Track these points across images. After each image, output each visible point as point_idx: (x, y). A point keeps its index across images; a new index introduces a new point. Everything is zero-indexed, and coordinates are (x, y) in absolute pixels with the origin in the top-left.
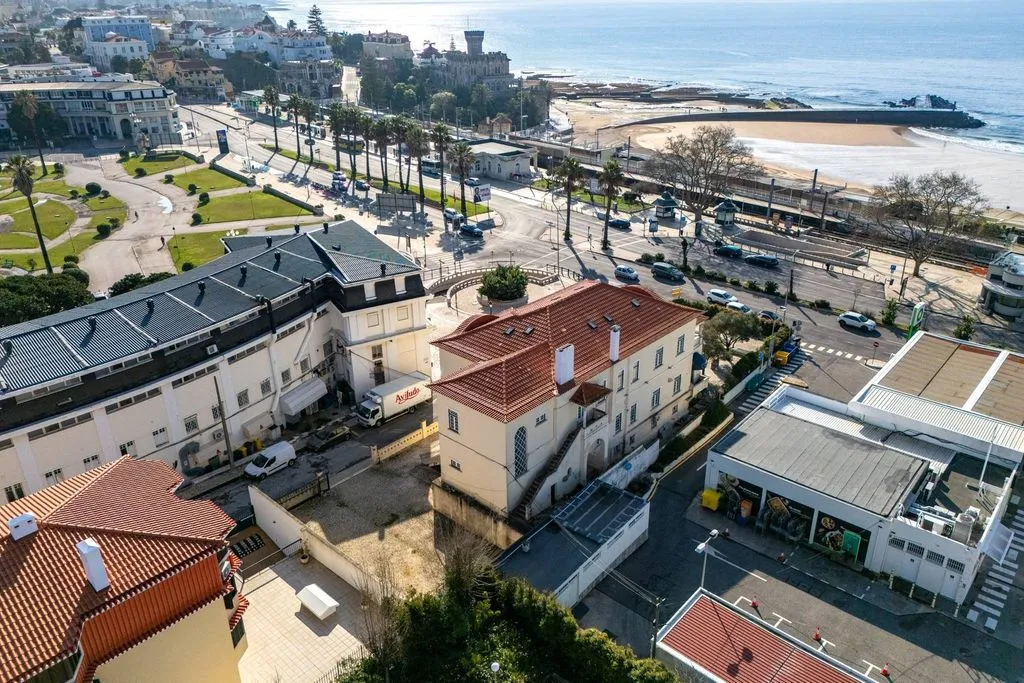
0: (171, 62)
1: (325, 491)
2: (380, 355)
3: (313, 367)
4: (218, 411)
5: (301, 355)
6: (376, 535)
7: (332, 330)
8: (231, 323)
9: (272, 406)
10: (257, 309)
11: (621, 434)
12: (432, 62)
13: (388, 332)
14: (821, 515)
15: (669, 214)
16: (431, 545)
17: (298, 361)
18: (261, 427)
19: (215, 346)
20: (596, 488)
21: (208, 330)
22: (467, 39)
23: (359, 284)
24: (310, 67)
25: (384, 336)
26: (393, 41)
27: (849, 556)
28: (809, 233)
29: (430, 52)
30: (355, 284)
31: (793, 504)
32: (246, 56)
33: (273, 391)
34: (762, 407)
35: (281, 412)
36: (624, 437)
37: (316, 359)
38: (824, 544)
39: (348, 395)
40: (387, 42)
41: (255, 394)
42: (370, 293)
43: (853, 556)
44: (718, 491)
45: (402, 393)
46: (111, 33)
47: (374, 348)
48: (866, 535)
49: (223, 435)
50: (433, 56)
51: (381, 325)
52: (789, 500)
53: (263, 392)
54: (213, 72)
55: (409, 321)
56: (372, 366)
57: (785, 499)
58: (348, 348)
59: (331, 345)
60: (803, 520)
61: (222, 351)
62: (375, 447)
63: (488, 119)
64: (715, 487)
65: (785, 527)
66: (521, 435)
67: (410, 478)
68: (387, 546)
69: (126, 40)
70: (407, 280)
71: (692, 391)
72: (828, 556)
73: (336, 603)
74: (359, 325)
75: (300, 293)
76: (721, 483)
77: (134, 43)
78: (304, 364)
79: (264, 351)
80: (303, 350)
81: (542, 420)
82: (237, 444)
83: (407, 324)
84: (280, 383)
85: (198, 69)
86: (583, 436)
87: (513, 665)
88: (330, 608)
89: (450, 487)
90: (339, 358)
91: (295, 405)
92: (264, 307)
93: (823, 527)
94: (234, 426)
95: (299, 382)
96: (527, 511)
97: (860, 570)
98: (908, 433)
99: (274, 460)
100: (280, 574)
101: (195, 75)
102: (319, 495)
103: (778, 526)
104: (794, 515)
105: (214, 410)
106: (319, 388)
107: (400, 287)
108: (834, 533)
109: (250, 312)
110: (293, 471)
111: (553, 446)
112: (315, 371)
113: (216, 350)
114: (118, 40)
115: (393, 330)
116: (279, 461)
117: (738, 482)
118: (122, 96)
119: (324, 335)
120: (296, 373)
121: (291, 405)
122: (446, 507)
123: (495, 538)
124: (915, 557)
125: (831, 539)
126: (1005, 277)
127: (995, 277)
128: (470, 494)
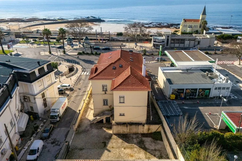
2: (44, 96)
6: (106, 151)
7: (20, 93)
13: (45, 87)
14: (200, 89)
15: (71, 43)
16: (126, 144)
20: (160, 103)
25: (45, 89)
28: (107, 42)
30: (32, 71)
33: (14, 124)
34: (163, 72)
37: (20, 106)
38: (199, 96)
42: (37, 73)
45: (63, 106)
48: (210, 89)
51: (43, 85)
53: (11, 126)
56: (43, 101)
57: (190, 89)
58: (34, 97)
59: (21, 99)
60: (195, 92)
64: (171, 94)
68: (114, 152)
70: (47, 66)
74: (36, 87)
75: (11, 80)
80: (17, 103)
83: (50, 82)
89: (120, 123)
92: (4, 88)
93: (200, 92)
95: (19, 117)
98: (189, 69)
99: (38, 149)
107: (46, 69)
112: (21, 111)
115: (47, 86)
117: (177, 90)
119: (19, 96)
120: (17, 114)
122: (119, 130)
123: (143, 131)
124: (219, 90)
125: (201, 94)
126: (157, 41)
127: (154, 42)
128: (128, 122)
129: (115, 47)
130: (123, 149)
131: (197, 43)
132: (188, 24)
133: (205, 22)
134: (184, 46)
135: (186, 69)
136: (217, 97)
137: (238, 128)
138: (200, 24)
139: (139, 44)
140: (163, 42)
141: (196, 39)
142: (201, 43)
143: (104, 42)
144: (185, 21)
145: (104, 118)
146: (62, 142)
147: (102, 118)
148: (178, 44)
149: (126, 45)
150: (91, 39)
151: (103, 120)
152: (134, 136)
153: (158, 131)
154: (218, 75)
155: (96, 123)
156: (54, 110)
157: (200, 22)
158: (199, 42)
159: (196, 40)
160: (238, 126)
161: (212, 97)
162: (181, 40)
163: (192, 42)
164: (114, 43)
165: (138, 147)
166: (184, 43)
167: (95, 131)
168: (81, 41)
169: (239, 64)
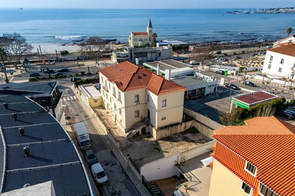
6: (164, 153)
14: (198, 89)
16: (175, 143)
57: (191, 90)
68: (171, 151)
93: (198, 92)
98: (177, 76)
122: (162, 135)
123: (181, 130)
124: (210, 88)
125: (199, 94)
126: (121, 56)
127: (118, 57)
128: (169, 125)
129: (72, 68)
130: (176, 147)
131: (158, 55)
132: (138, 37)
133: (155, 34)
134: (147, 59)
135: (174, 76)
136: (210, 94)
137: (250, 104)
138: (149, 36)
139: (100, 62)
140: (127, 56)
141: (157, 50)
142: (161, 55)
143: (52, 63)
144: (135, 34)
145: (140, 130)
146: (116, 161)
147: (138, 130)
148: (141, 58)
149: (85, 64)
150: (33, 62)
151: (139, 132)
152: (176, 136)
153: (192, 126)
154: (203, 77)
155: (132, 137)
156: (83, 136)
157: (149, 35)
158: (160, 54)
159: (157, 52)
160: (249, 104)
161: (206, 95)
162: (139, 53)
163: (154, 55)
164: (67, 63)
165: (187, 142)
166: (146, 56)
167: (138, 143)
168: (18, 65)
169: (202, 68)
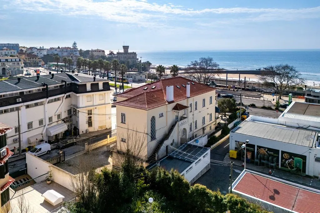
0: (24, 55)
1: (62, 161)
2: (91, 114)
3: (63, 118)
4: (18, 129)
5: (58, 111)
7: (72, 105)
8: (30, 91)
9: (43, 131)
10: (41, 88)
11: (192, 132)
12: (112, 56)
13: (95, 104)
14: (283, 152)
17: (56, 113)
18: (37, 139)
19: (20, 99)
20: (186, 146)
21: (19, 91)
22: (123, 48)
23: (84, 83)
24: (72, 57)
25: (93, 106)
26: (100, 51)
27: (298, 170)
29: (111, 53)
30: (83, 83)
31: (270, 150)
32: (51, 55)
33: (44, 125)
34: (246, 121)
35: (47, 135)
36: (193, 134)
37: (64, 115)
38: (286, 167)
39: (76, 131)
40: (97, 52)
41: (36, 125)
42: (89, 88)
43: (300, 170)
44: (235, 150)
46: (5, 48)
47: (88, 111)
48: (304, 158)
49: (19, 140)
50: (112, 55)
51: (92, 101)
52: (267, 148)
53: (40, 124)
54: (38, 58)
55: (104, 100)
56: (87, 119)
57: (265, 148)
58: (78, 109)
59: (71, 111)
60: (275, 157)
61: (23, 102)
62: (87, 143)
63: (130, 69)
64: (234, 149)
65: (268, 160)
66: (153, 119)
67: (102, 155)
69: (10, 50)
70: (104, 84)
71: (216, 121)
72: (289, 172)
73: (63, 197)
74: (83, 100)
75: (60, 86)
76: (236, 146)
77: (12, 51)
78: (59, 116)
79: (42, 106)
80: (59, 110)
81: (161, 115)
82: (24, 146)
83: (103, 102)
84: (47, 122)
85: (33, 57)
86: (178, 125)
87: (158, 209)
88: (59, 199)
90: (73, 117)
91: (53, 133)
92: (44, 87)
93: (284, 159)
94: (24, 138)
95: (56, 124)
96: (156, 156)
97: (305, 175)
100: (35, 189)
101: (32, 59)
102: (59, 162)
103: (264, 160)
104: (270, 155)
105: (16, 129)
106: (64, 128)
107: (101, 86)
108: (290, 161)
109: (38, 88)
110: (48, 155)
111: (166, 129)
112: (63, 120)
113: (21, 101)
114: (7, 50)
115: (97, 104)
116: (42, 150)
118: (5, 60)
119: (68, 106)
120: (55, 119)
121: (51, 132)
126: (312, 94)
127: (308, 95)
143: (236, 90)
161: (310, 174)
